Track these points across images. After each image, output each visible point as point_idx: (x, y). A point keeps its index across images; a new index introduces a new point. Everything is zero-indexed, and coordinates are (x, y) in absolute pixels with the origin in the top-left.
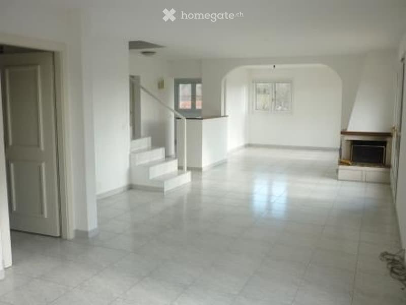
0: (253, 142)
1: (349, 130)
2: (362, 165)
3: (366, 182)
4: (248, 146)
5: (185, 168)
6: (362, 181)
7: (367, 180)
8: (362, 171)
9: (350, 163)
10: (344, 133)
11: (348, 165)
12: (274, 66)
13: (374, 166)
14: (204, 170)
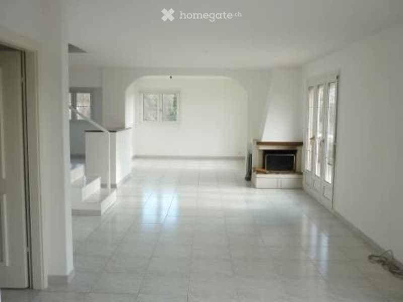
0: (142, 153)
1: (263, 140)
2: (278, 173)
3: (281, 188)
4: (136, 157)
5: (109, 186)
6: (277, 188)
7: (283, 187)
8: (278, 179)
9: (267, 172)
10: (259, 143)
11: (265, 173)
12: (171, 77)
13: (288, 173)
14: (118, 186)
